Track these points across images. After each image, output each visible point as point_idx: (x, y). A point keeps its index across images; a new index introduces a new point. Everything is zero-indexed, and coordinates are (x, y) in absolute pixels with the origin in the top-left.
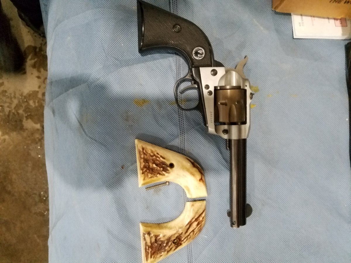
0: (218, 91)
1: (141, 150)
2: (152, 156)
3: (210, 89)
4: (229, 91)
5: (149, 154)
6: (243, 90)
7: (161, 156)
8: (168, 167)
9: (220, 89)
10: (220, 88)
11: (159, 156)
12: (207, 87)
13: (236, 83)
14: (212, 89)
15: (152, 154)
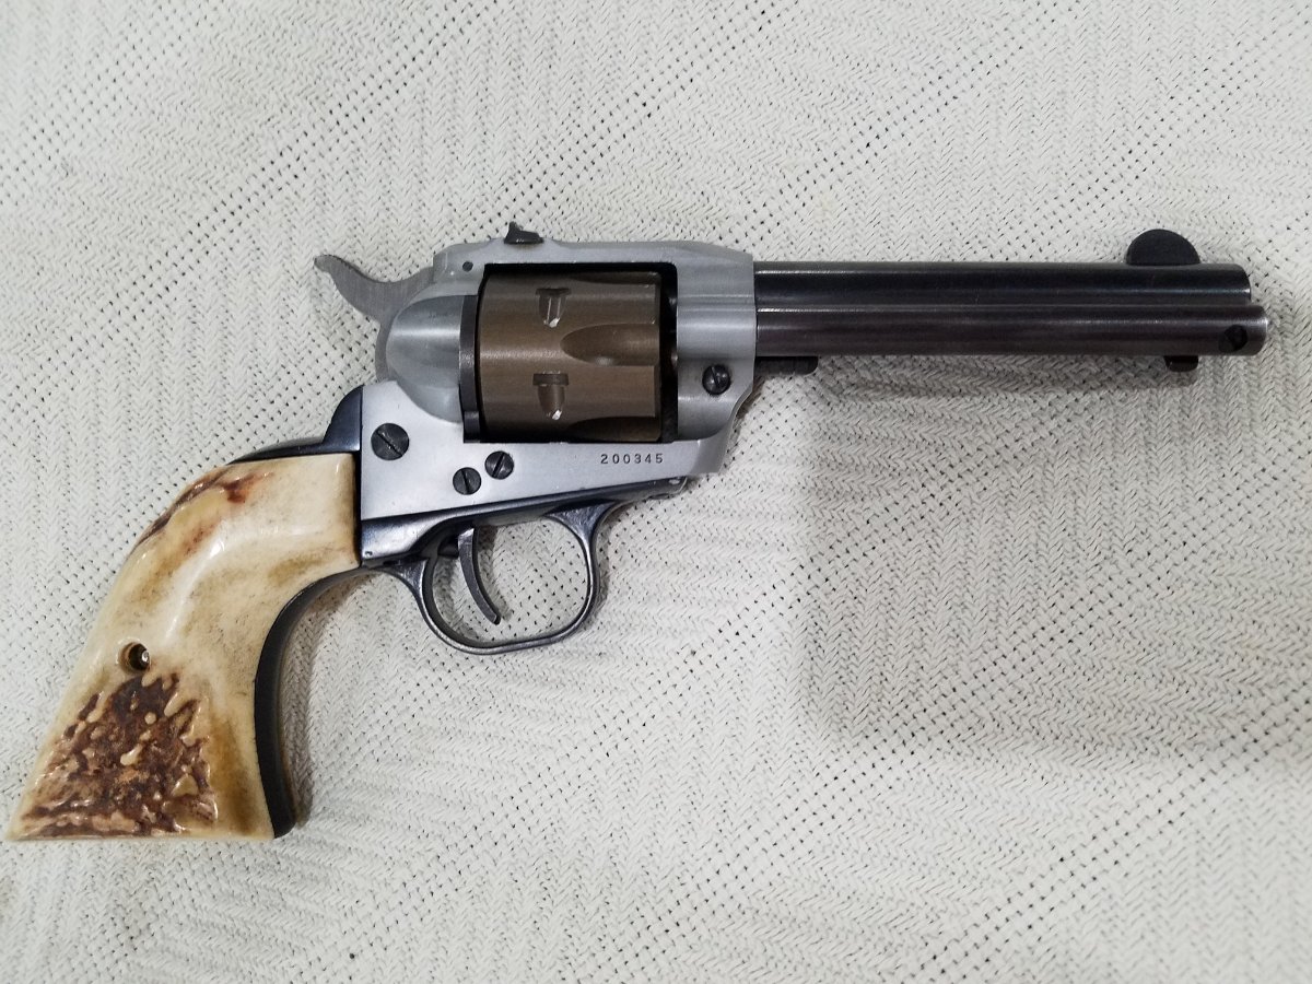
0: (488, 417)
1: (45, 821)
2: (84, 765)
3: (479, 465)
4: (483, 355)
5: (72, 777)
6: (489, 284)
7: (83, 716)
8: (141, 678)
9: (479, 408)
10: (472, 410)
11: (82, 726)
12: (466, 480)
13: (444, 324)
14: (476, 456)
15: (73, 765)
